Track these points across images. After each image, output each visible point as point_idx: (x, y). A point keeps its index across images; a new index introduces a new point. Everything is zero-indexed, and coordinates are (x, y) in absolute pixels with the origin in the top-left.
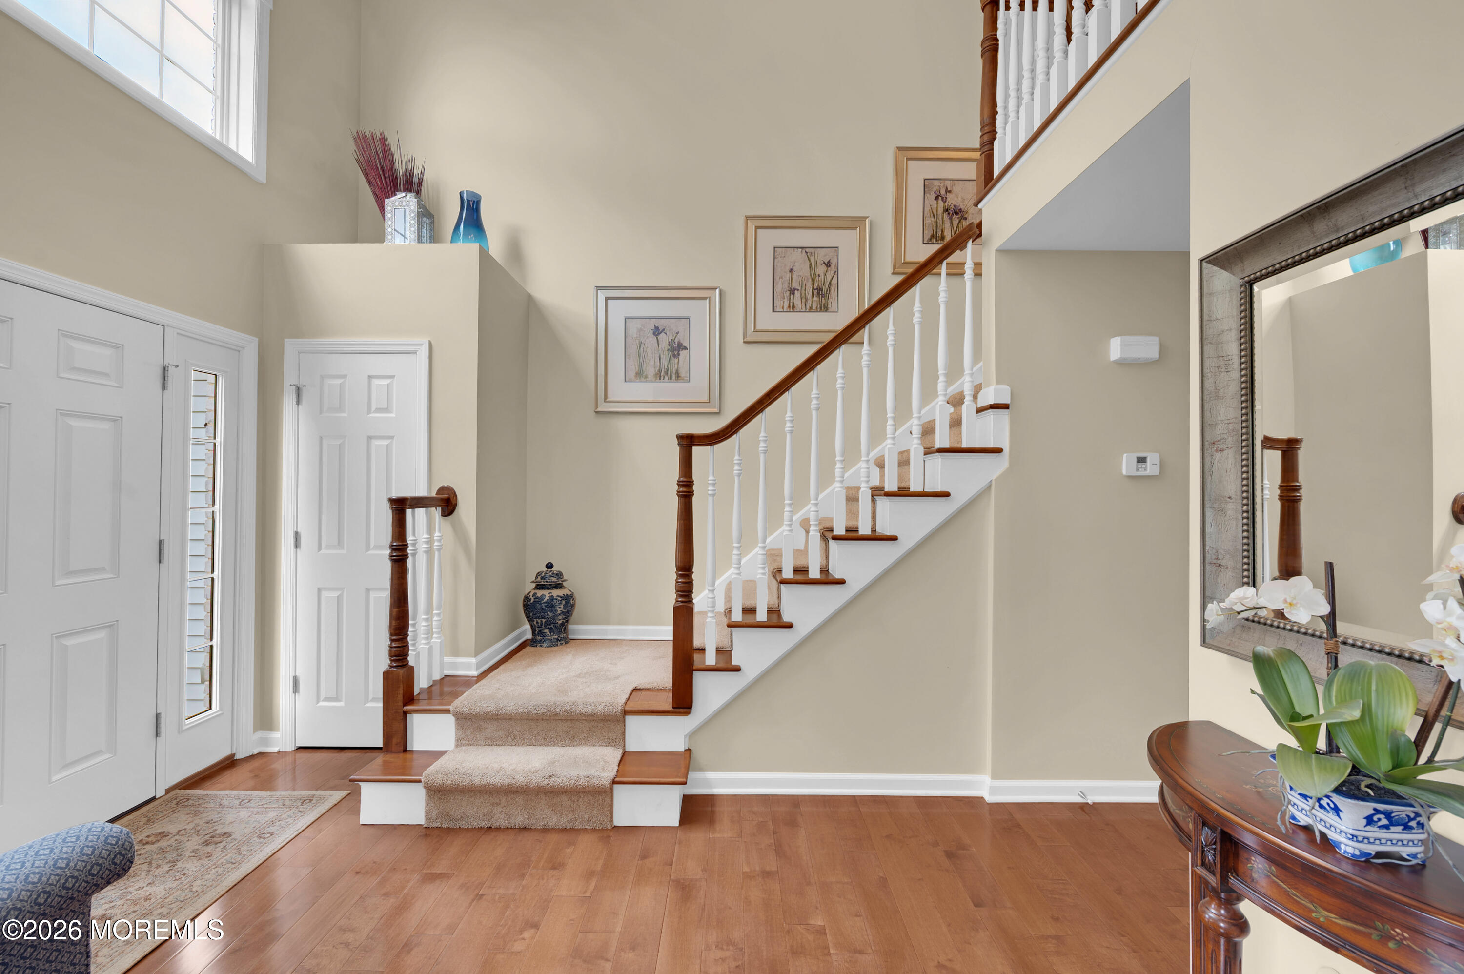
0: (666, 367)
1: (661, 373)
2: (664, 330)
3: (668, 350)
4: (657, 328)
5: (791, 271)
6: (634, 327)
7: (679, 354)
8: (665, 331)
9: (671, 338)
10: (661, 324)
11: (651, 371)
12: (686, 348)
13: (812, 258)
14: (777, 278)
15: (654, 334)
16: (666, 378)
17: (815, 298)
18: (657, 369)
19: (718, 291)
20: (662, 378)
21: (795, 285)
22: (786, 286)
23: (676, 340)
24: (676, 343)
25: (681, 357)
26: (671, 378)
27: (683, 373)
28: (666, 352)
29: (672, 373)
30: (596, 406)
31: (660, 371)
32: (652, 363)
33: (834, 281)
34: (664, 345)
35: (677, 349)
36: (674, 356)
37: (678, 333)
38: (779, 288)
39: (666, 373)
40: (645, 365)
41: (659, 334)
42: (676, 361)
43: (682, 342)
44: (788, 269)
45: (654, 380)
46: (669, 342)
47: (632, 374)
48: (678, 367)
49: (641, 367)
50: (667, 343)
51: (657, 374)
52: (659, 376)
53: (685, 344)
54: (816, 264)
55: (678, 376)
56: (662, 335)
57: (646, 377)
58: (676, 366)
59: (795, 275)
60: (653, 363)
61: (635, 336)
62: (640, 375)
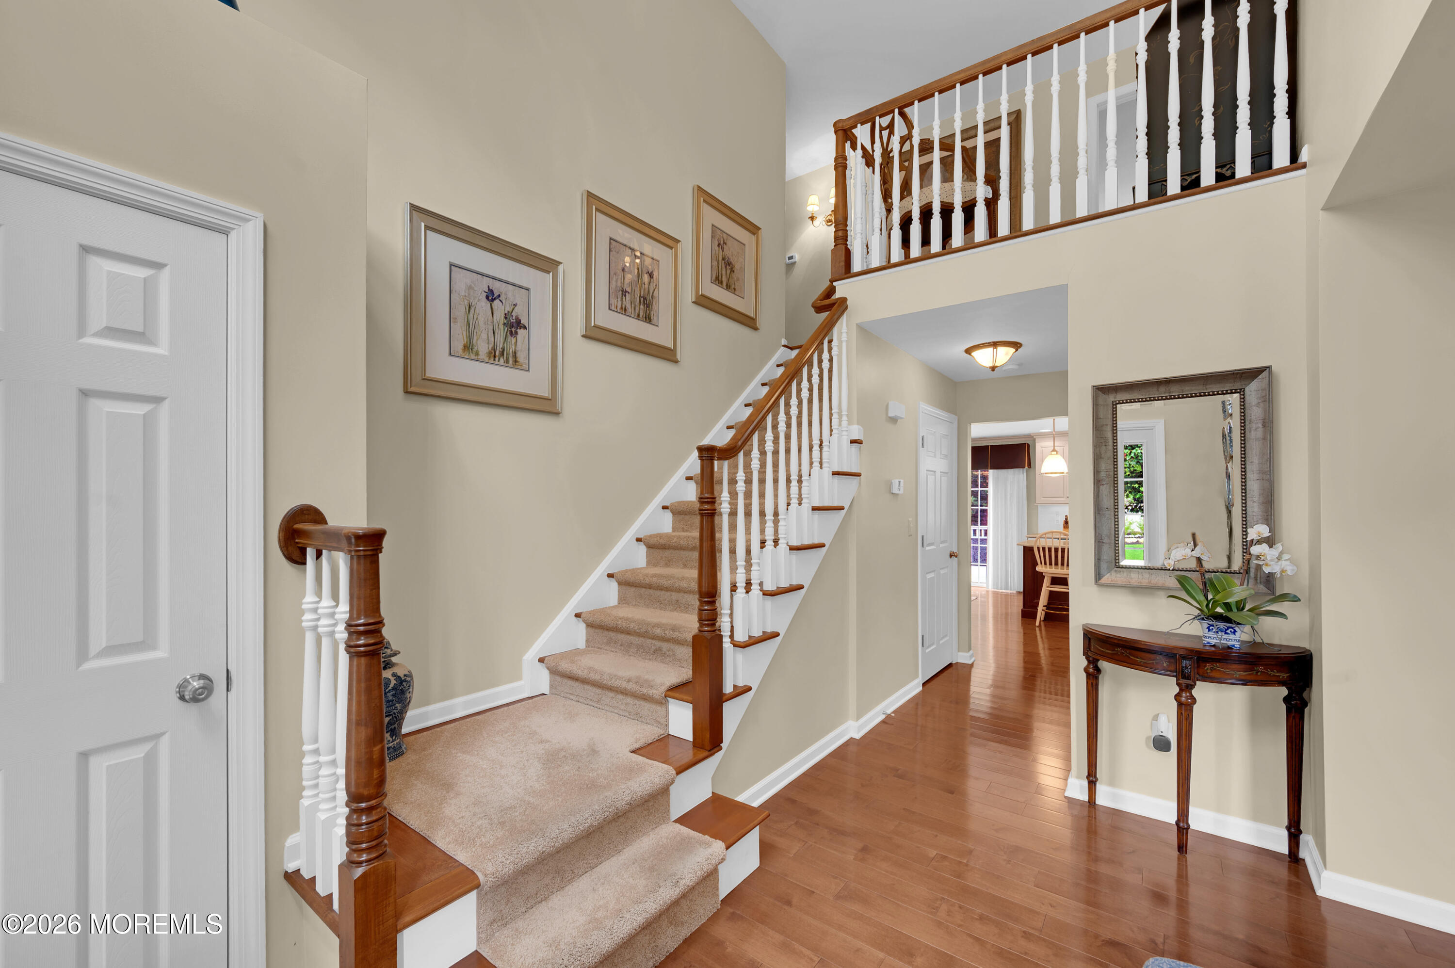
0: (501, 346)
1: (495, 353)
2: (499, 296)
3: (504, 324)
4: (491, 291)
5: (626, 271)
6: (462, 280)
7: (516, 333)
8: (501, 298)
9: (508, 309)
10: (497, 287)
11: (483, 347)
12: (525, 328)
13: (640, 263)
14: (612, 273)
15: (487, 297)
16: (502, 360)
17: (642, 306)
18: (491, 346)
19: (561, 267)
20: (497, 359)
21: (626, 286)
22: (620, 285)
23: (514, 314)
24: (514, 318)
25: (519, 337)
26: (507, 361)
27: (521, 357)
28: (502, 327)
29: (508, 354)
30: (408, 383)
31: (494, 349)
32: (484, 336)
33: (656, 294)
34: (499, 316)
35: (514, 325)
36: (512, 334)
37: (515, 305)
38: (615, 285)
39: (502, 354)
40: (475, 337)
41: (493, 300)
42: (513, 340)
43: (520, 318)
44: (620, 266)
45: (487, 359)
46: (505, 314)
47: (458, 346)
48: (515, 349)
49: (470, 338)
50: (503, 316)
51: (490, 353)
52: (494, 355)
53: (524, 321)
54: (642, 271)
55: (516, 361)
56: (497, 302)
57: (477, 354)
58: (513, 347)
59: (628, 276)
60: (486, 337)
61: (463, 293)
62: (470, 349)
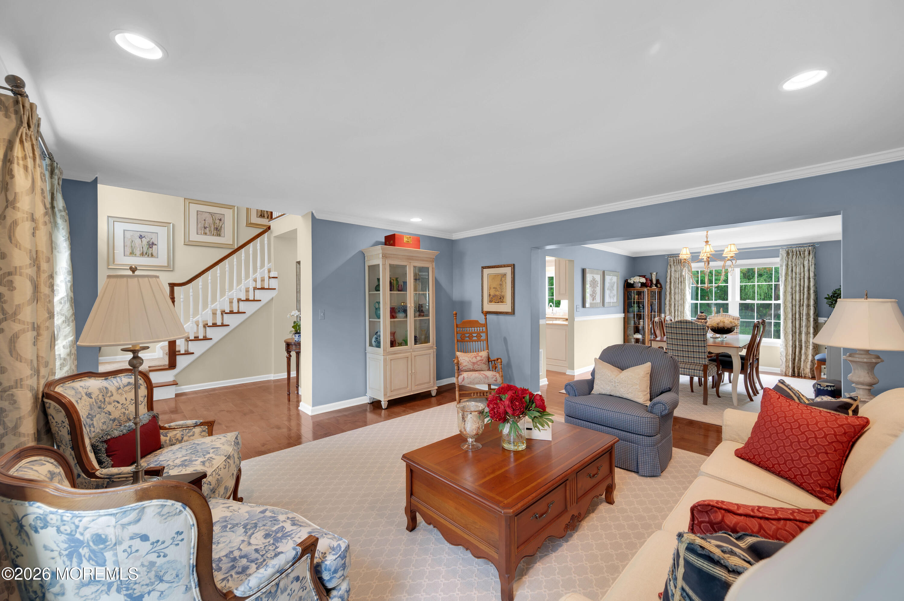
0: (146, 252)
3: (147, 245)
4: (141, 236)
5: (205, 220)
6: (128, 235)
7: (152, 247)
8: (145, 237)
9: (148, 240)
10: (143, 234)
11: (138, 253)
12: (156, 245)
13: (214, 217)
14: (198, 222)
15: (139, 238)
16: (146, 256)
17: (215, 231)
18: (141, 252)
19: (171, 224)
20: (144, 256)
21: (206, 225)
22: (203, 226)
23: (151, 241)
26: (149, 256)
27: (154, 254)
29: (149, 254)
30: (108, 265)
32: (139, 249)
33: (223, 226)
34: (145, 242)
35: (151, 245)
36: (150, 248)
37: (152, 238)
38: (199, 226)
39: (146, 254)
40: (135, 250)
42: (151, 249)
43: (154, 242)
44: (203, 219)
45: (140, 256)
46: (147, 242)
47: (128, 253)
48: (152, 252)
49: (133, 251)
52: (142, 254)
54: (215, 219)
55: (152, 255)
56: (143, 239)
57: (135, 255)
59: (206, 222)
61: (129, 238)
62: (132, 253)
